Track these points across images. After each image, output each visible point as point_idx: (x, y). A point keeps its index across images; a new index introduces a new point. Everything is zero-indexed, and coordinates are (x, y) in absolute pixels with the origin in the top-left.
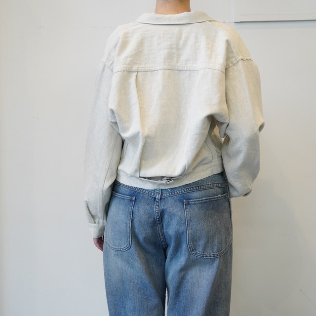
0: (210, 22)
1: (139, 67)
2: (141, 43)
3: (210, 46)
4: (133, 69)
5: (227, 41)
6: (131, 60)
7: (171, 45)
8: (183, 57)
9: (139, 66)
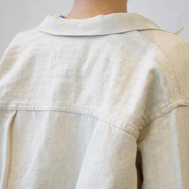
0: (138, 32)
1: (18, 104)
2: (29, 65)
3: (124, 77)
4: (10, 106)
5: (153, 72)
6: (7, 93)
7: (68, 71)
8: (85, 93)
9: (20, 102)
